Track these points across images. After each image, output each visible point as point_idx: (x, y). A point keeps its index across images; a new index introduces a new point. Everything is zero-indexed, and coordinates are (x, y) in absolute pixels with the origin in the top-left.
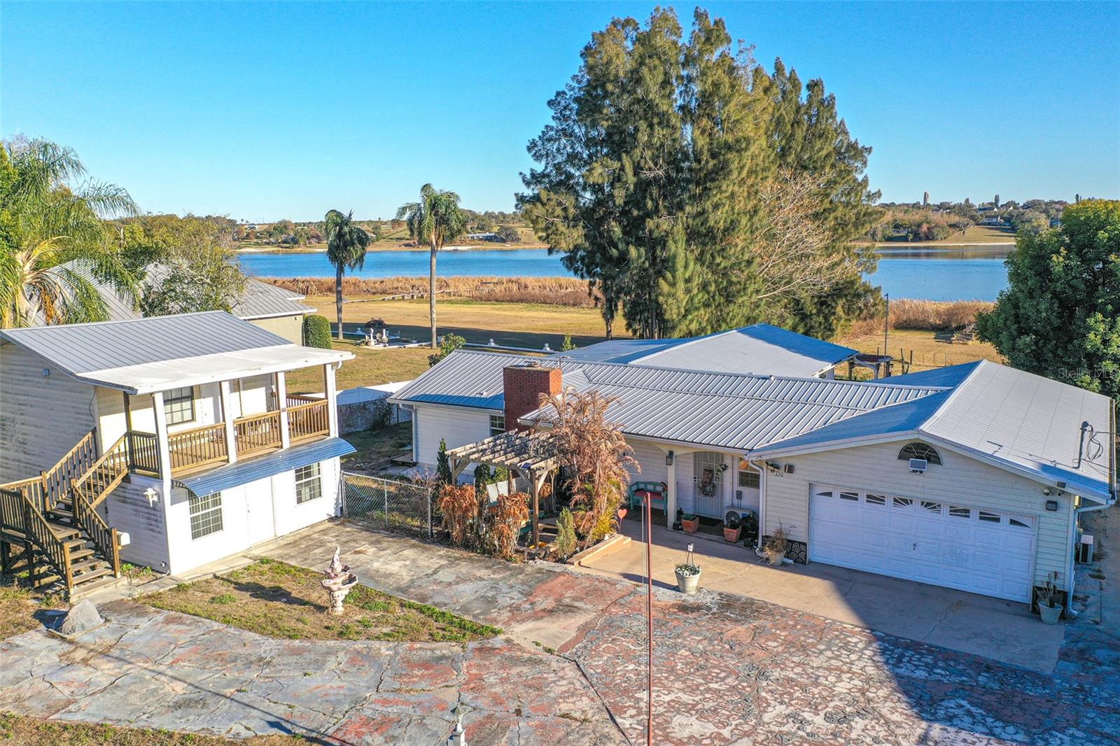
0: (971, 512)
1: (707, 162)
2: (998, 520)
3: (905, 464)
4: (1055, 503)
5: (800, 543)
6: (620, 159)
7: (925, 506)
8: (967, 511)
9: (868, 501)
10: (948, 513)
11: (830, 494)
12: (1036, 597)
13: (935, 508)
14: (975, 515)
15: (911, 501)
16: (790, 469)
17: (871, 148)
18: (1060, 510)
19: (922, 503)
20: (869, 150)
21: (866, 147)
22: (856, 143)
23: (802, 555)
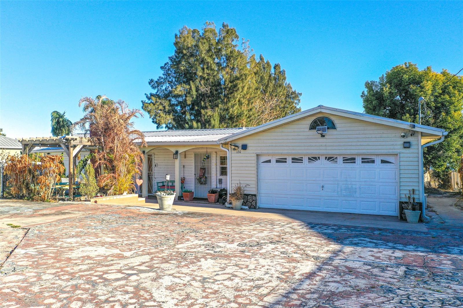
0: (356, 159)
1: (228, 84)
2: (373, 162)
3: (314, 132)
4: (409, 142)
5: (252, 195)
6: (189, 85)
7: (328, 160)
8: (354, 159)
9: (293, 162)
10: (342, 162)
11: (269, 161)
12: (402, 209)
13: (334, 160)
14: (359, 160)
15: (319, 158)
16: (244, 147)
17: (301, 93)
18: (412, 147)
19: (326, 158)
20: (301, 94)
21: (300, 93)
22: (295, 91)
23: (254, 203)
